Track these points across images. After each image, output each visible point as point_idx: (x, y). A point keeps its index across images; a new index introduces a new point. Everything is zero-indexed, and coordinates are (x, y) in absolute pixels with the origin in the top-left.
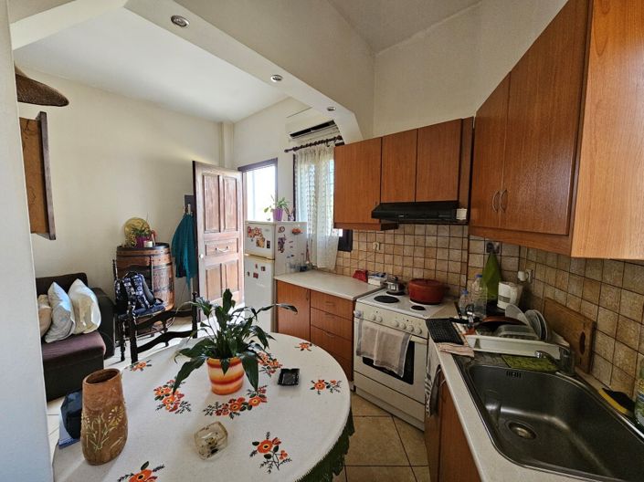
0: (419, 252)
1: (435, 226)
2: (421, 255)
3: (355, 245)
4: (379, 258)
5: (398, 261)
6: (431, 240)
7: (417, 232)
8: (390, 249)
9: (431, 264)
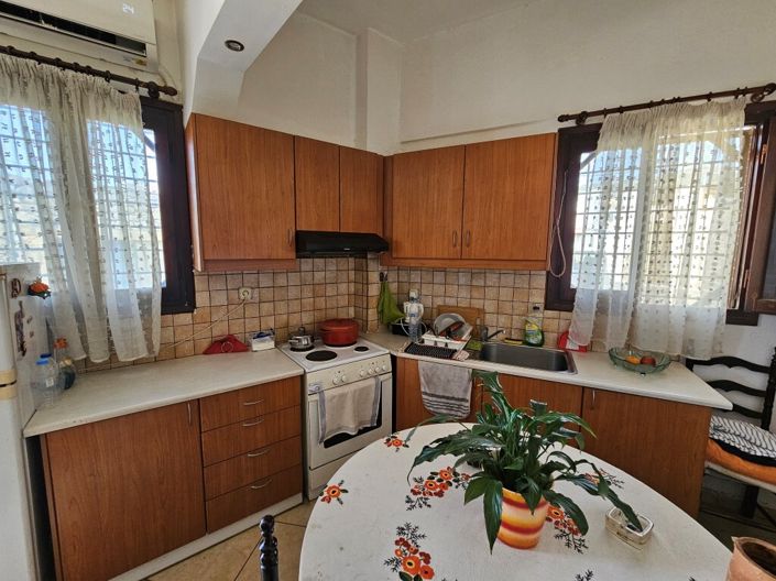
0: (307, 292)
1: (322, 260)
2: (310, 295)
3: (201, 299)
4: (251, 311)
5: (282, 308)
6: (319, 276)
7: (304, 267)
8: (268, 294)
9: (321, 303)
